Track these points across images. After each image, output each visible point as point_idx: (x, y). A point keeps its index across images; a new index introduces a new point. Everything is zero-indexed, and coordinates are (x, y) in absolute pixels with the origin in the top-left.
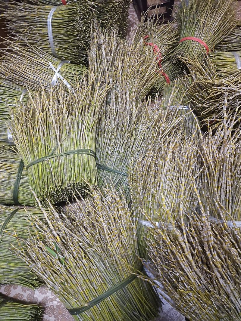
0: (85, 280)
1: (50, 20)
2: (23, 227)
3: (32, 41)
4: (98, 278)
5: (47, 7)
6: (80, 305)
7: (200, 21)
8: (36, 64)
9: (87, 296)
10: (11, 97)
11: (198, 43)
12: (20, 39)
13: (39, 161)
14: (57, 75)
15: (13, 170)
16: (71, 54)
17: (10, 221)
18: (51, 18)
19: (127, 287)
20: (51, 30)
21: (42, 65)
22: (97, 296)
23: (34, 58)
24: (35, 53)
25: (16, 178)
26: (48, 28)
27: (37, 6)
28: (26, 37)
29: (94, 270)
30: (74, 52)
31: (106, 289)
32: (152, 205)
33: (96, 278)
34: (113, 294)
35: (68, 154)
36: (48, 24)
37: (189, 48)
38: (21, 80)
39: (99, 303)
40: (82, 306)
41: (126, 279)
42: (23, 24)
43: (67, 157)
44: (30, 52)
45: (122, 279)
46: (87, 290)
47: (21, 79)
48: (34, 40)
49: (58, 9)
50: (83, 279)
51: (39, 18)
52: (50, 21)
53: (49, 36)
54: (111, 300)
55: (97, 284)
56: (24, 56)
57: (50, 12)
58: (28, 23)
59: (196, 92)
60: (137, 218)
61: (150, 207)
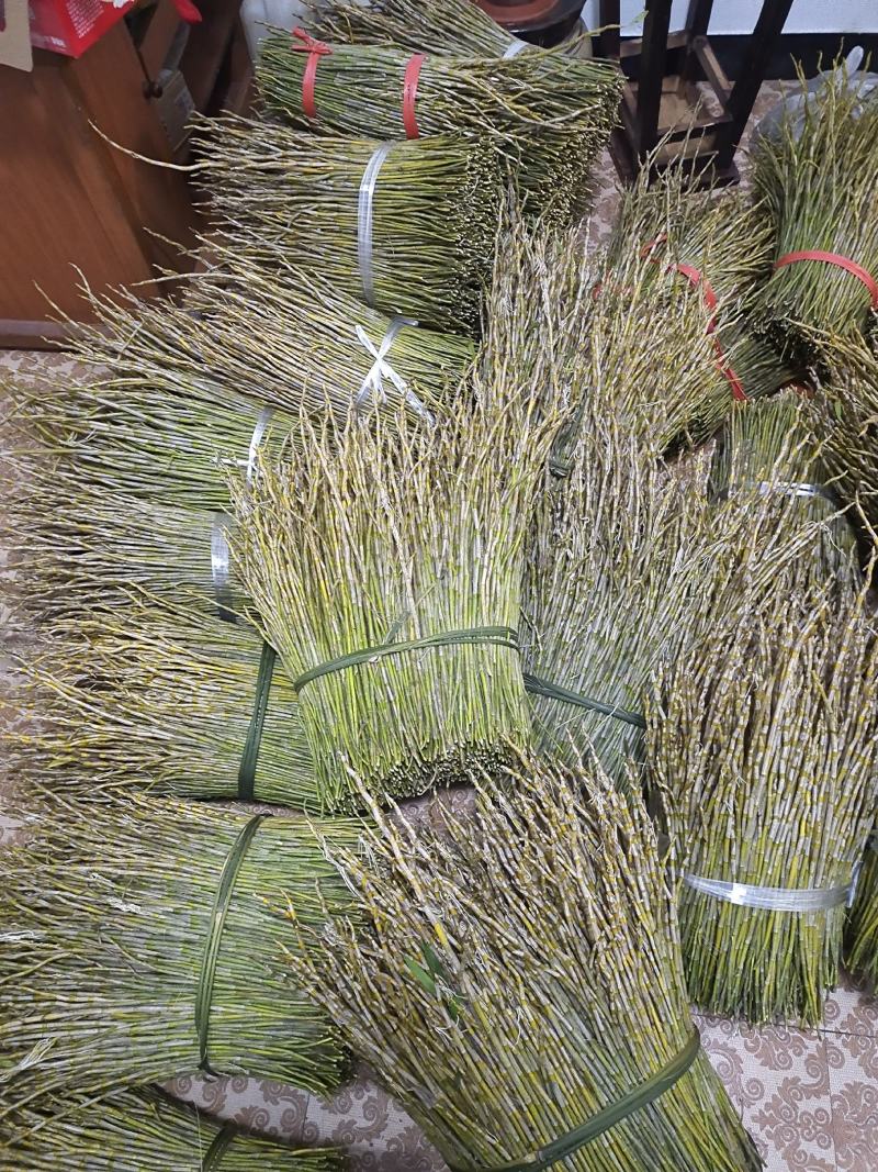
0: (527, 1075)
1: (368, 189)
2: (291, 884)
3: (300, 252)
4: (567, 1070)
5: (357, 144)
6: (510, 1158)
7: (851, 198)
8: (314, 330)
9: (531, 1129)
10: (221, 434)
11: (844, 272)
12: (258, 243)
13: (347, 662)
14: (381, 369)
15: (240, 685)
16: (428, 300)
17: (243, 861)
18: (373, 182)
19: (662, 1104)
20: (369, 221)
21: (331, 333)
22: (567, 1130)
23: (307, 308)
24: (309, 295)
25: (251, 711)
26: (361, 213)
27: (319, 139)
28: (278, 237)
29: (553, 1044)
30: (436, 295)
31: (593, 1107)
32: (735, 827)
33: (560, 1070)
34: (617, 1125)
35: (440, 642)
36: (362, 201)
37: (815, 288)
38: (259, 380)
39: (573, 1155)
40: (515, 1163)
41: (657, 1076)
42: (272, 196)
43: (441, 654)
44: (289, 287)
45: (646, 1076)
46: (533, 1108)
47: (259, 376)
48: (305, 250)
49: (398, 154)
50: (520, 1073)
51: (331, 182)
52: (367, 192)
53: (360, 239)
54: (610, 1145)
55: (565, 1090)
56: (271, 302)
57: (371, 162)
58: (293, 195)
59: (858, 447)
60: (682, 870)
61: (730, 833)
